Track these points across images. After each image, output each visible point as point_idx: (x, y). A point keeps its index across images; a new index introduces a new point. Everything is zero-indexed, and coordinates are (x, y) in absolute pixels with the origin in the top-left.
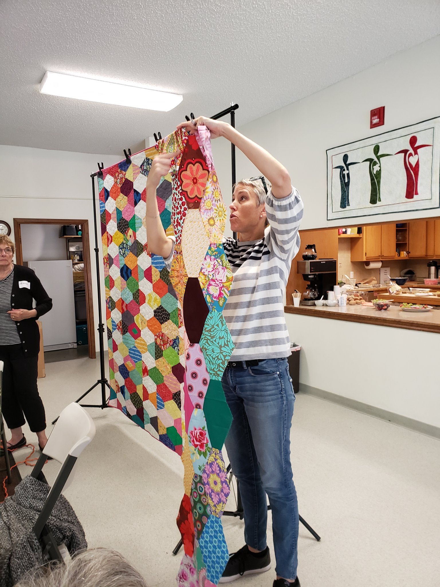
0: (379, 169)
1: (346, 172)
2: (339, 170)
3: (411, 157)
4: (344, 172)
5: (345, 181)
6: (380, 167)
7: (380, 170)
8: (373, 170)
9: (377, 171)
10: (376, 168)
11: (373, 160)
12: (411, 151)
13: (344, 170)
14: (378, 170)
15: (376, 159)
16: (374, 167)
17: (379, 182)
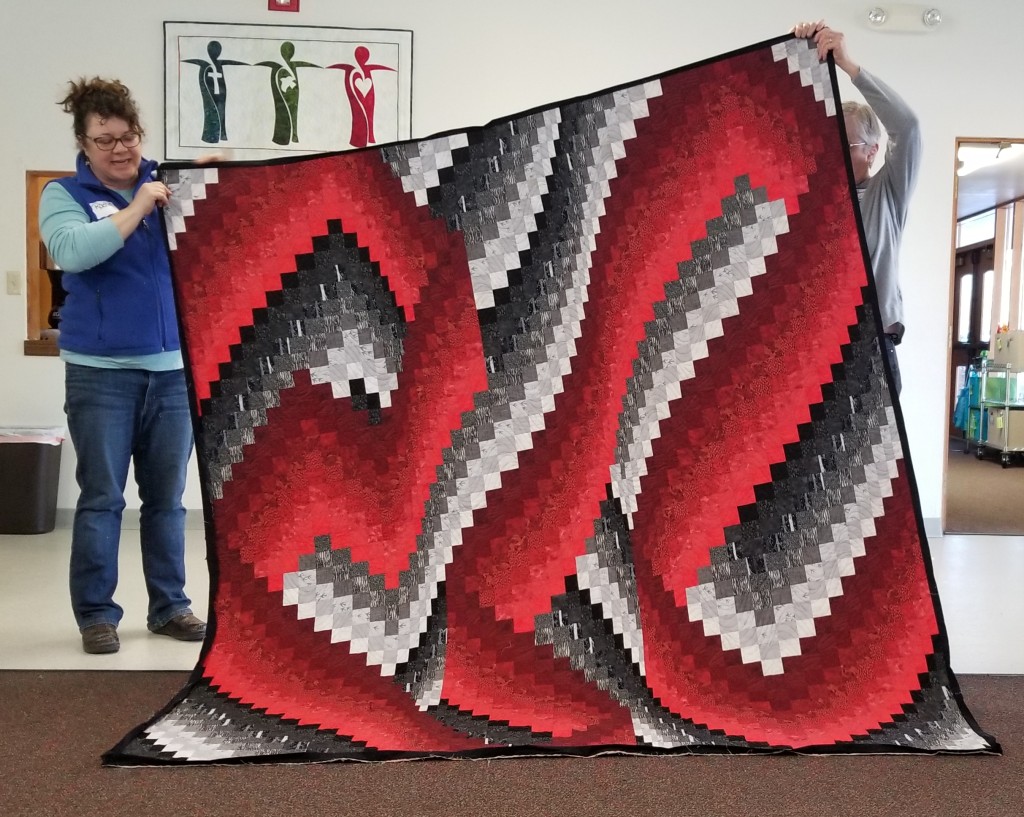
0: (293, 85)
1: (215, 75)
2: (198, 68)
3: (358, 80)
4: (210, 74)
5: (212, 91)
6: (296, 82)
7: (297, 87)
8: (280, 84)
9: (289, 88)
10: (287, 83)
11: (280, 66)
12: (358, 69)
13: (211, 70)
14: (292, 87)
15: (286, 66)
16: (282, 80)
17: (294, 109)
